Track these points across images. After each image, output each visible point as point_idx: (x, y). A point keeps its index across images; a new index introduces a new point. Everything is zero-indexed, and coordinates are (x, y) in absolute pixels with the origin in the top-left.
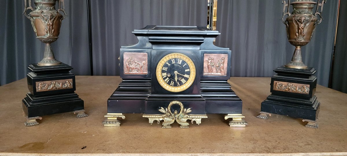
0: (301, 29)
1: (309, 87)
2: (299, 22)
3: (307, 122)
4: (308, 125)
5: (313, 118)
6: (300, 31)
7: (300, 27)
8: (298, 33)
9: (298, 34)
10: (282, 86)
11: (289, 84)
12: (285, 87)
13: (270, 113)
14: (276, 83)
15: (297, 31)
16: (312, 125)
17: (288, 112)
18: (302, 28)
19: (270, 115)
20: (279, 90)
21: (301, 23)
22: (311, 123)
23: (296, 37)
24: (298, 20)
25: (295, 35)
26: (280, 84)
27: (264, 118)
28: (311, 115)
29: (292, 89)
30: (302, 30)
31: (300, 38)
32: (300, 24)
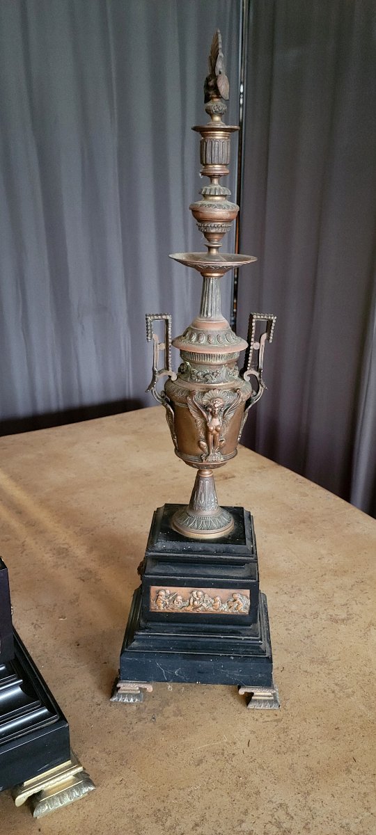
0: (214, 432)
1: (249, 596)
2: (207, 411)
3: (252, 694)
4: (256, 700)
5: (267, 683)
6: (211, 437)
7: (212, 428)
8: (207, 440)
9: (204, 444)
10: (174, 599)
11: (195, 593)
12: (184, 601)
13: (148, 682)
14: (158, 592)
15: (202, 435)
16: (265, 701)
17: (199, 672)
18: (216, 430)
19: (150, 688)
20: (168, 611)
21: (213, 415)
22: (260, 693)
23: (200, 451)
24: (205, 408)
25: (197, 445)
26: (170, 595)
27: (132, 700)
28: (260, 675)
29: (205, 605)
30: (218, 435)
31: (211, 454)
32: (210, 418)
